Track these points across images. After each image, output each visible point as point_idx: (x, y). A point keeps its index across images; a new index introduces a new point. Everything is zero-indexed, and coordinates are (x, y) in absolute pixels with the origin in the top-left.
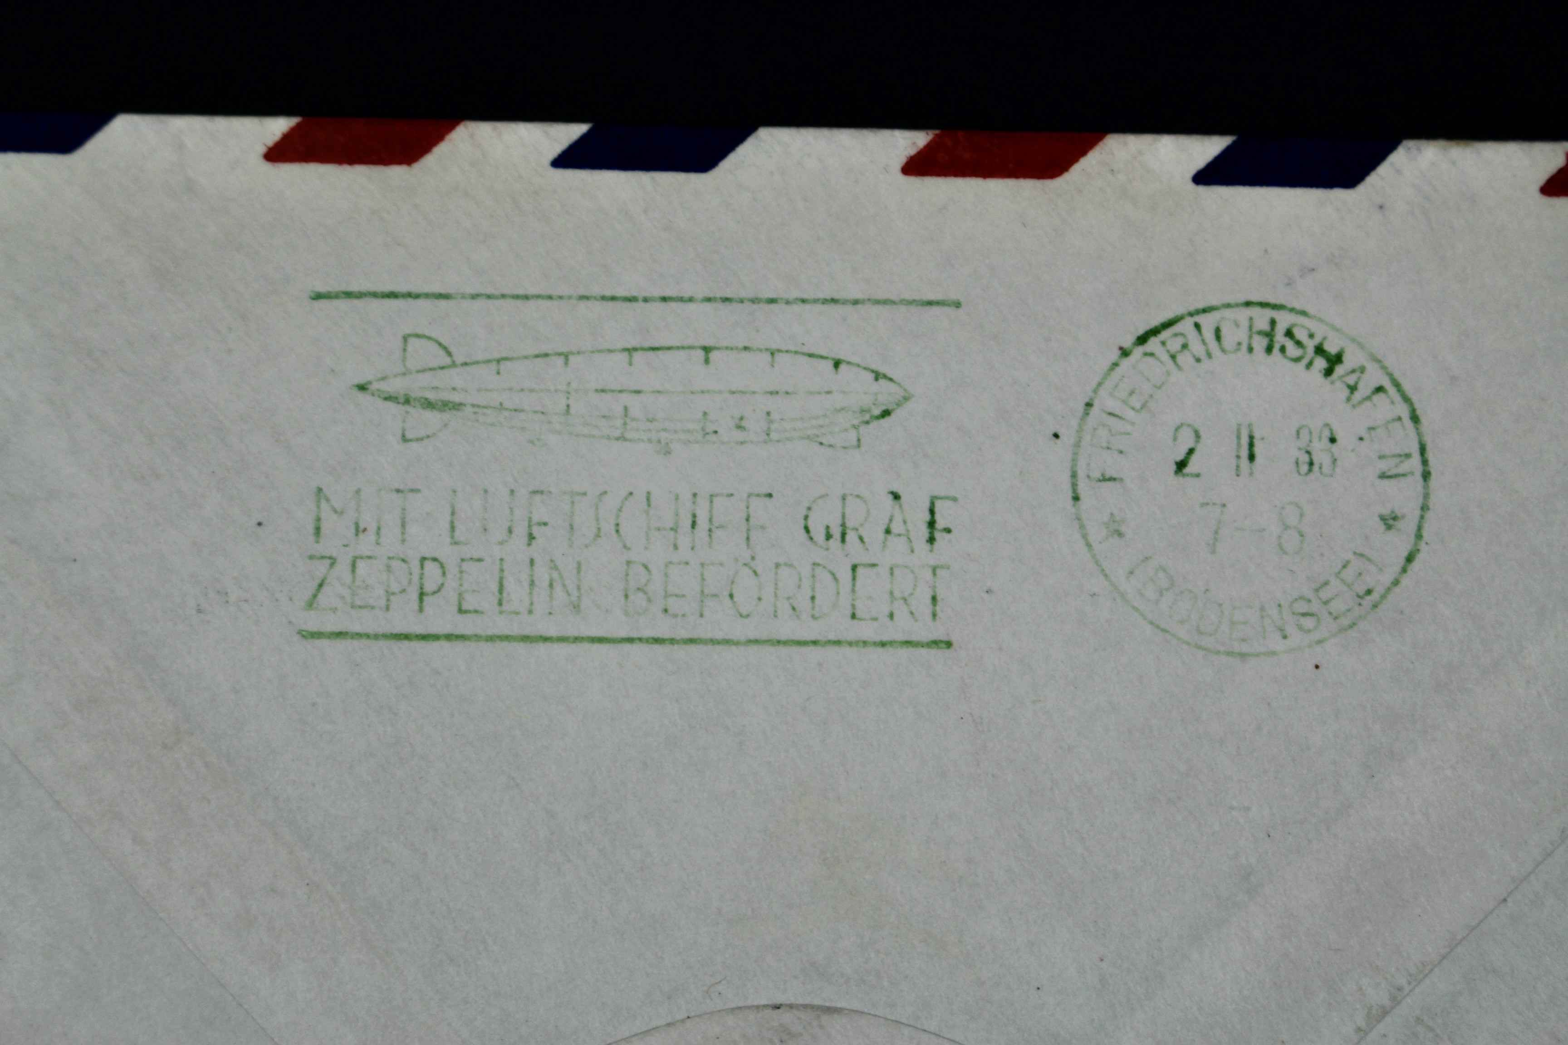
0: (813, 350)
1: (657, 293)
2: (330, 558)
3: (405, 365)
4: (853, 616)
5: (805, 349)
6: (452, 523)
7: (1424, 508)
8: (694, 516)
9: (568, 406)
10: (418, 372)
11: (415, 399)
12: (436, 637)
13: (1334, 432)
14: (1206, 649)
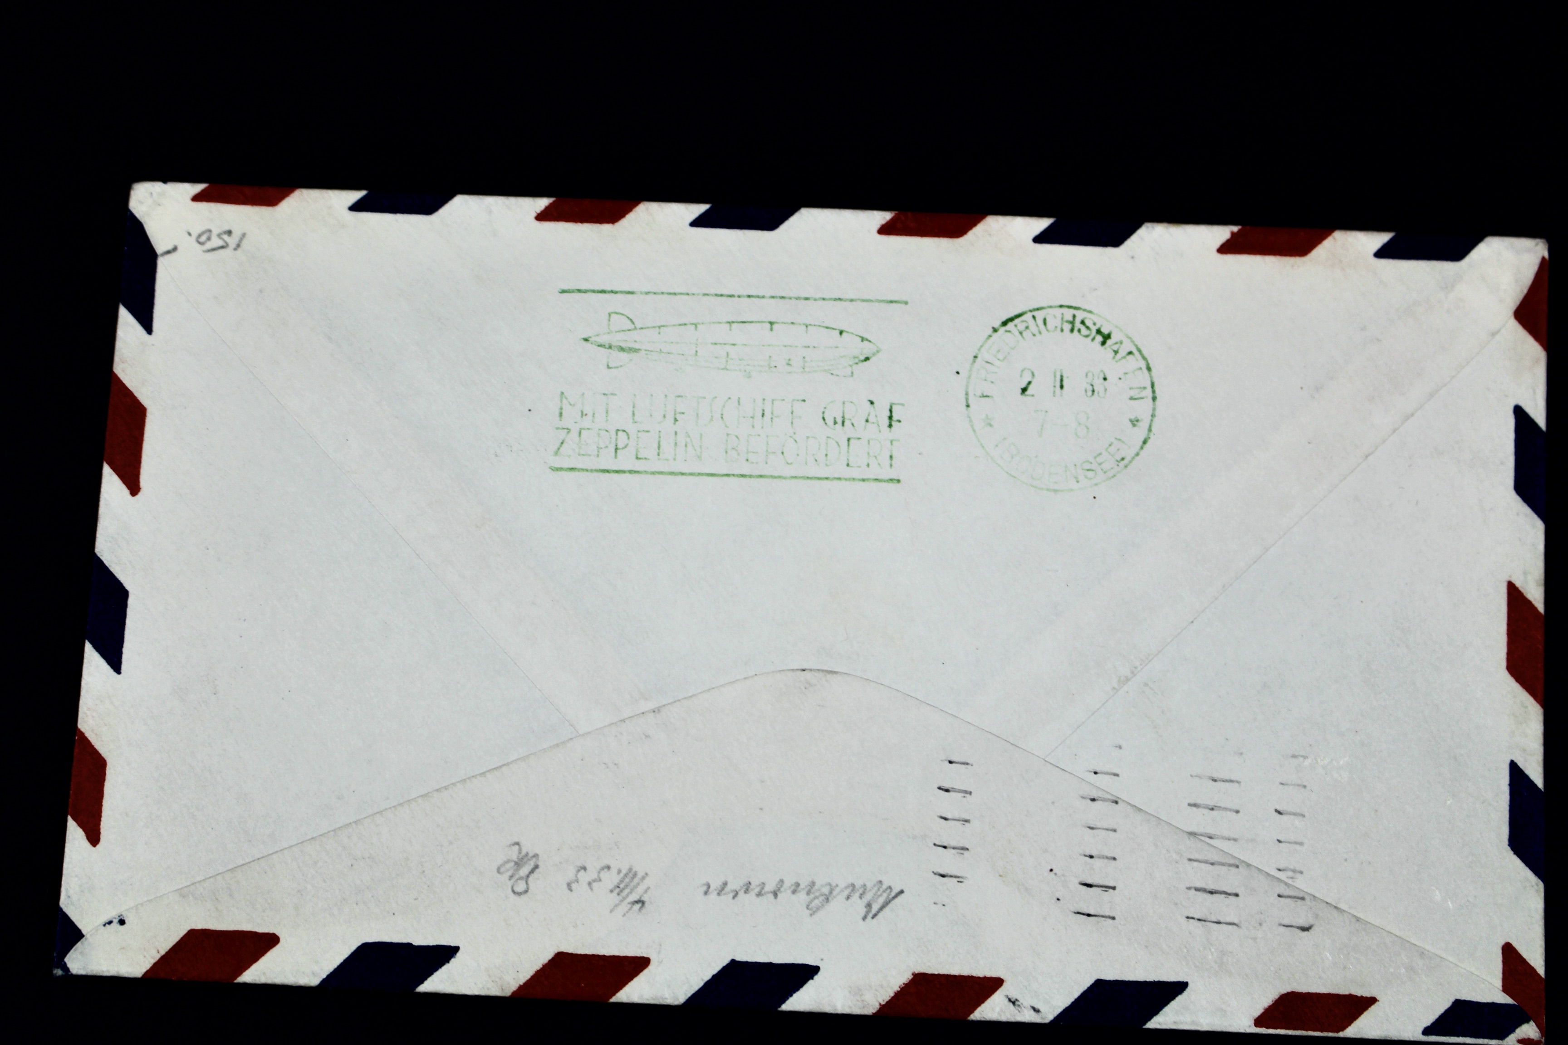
0: (828, 325)
1: (746, 293)
2: (567, 429)
3: (609, 328)
4: (848, 465)
5: (824, 325)
6: (633, 411)
7: (1153, 416)
8: (763, 410)
9: (697, 351)
10: (616, 332)
11: (615, 346)
12: (624, 472)
13: (1106, 375)
14: (1036, 487)
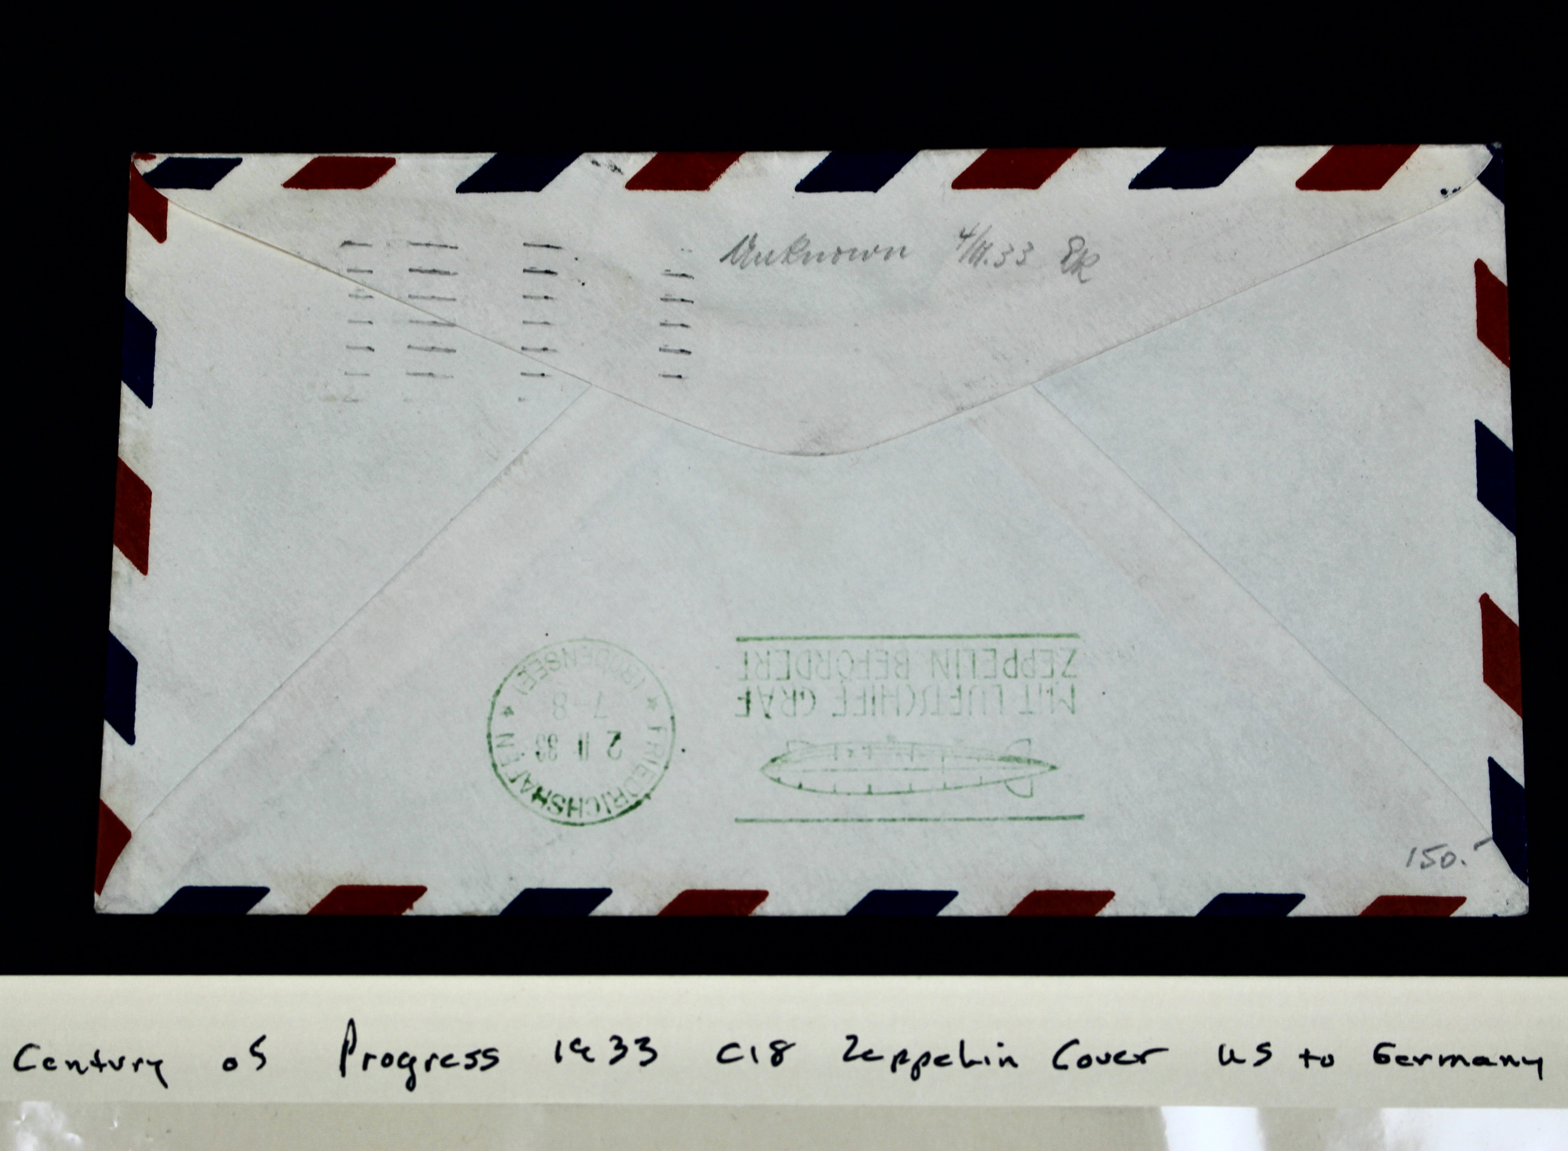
1: (898, 824)
2: (1065, 677)
3: (1031, 781)
4: (788, 652)
5: (817, 794)
6: (1001, 697)
7: (490, 719)
8: (873, 704)
9: (943, 761)
10: (1024, 777)
11: (1025, 763)
12: (1007, 636)
13: (537, 758)
14: (605, 642)
